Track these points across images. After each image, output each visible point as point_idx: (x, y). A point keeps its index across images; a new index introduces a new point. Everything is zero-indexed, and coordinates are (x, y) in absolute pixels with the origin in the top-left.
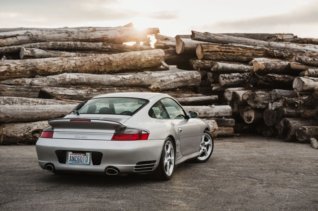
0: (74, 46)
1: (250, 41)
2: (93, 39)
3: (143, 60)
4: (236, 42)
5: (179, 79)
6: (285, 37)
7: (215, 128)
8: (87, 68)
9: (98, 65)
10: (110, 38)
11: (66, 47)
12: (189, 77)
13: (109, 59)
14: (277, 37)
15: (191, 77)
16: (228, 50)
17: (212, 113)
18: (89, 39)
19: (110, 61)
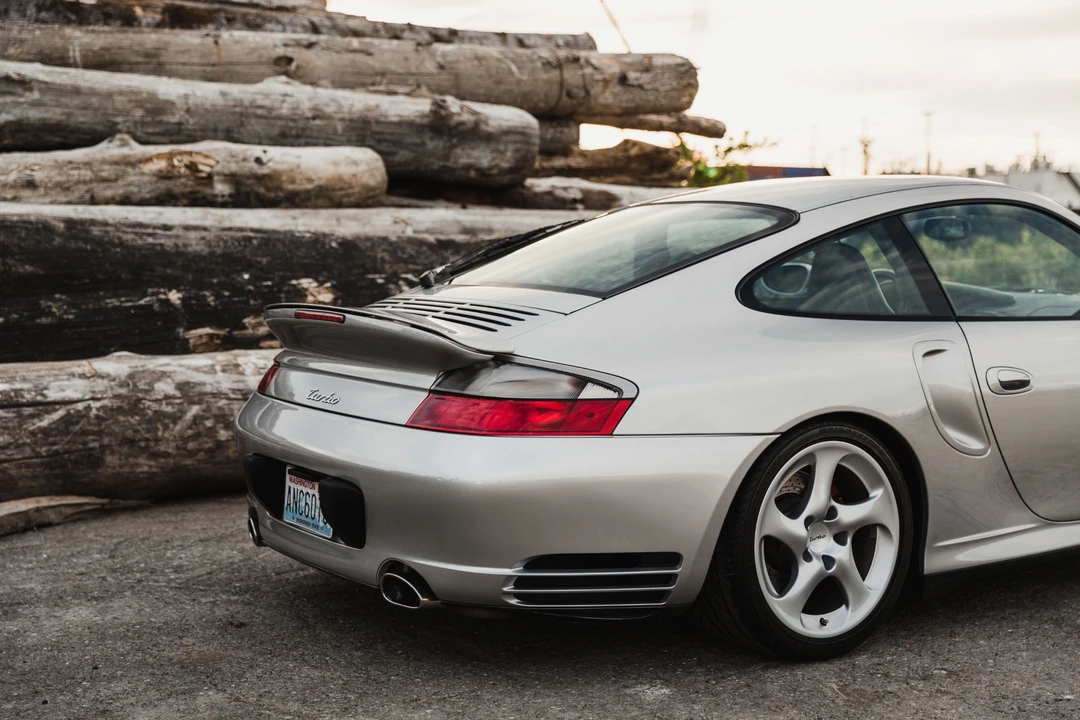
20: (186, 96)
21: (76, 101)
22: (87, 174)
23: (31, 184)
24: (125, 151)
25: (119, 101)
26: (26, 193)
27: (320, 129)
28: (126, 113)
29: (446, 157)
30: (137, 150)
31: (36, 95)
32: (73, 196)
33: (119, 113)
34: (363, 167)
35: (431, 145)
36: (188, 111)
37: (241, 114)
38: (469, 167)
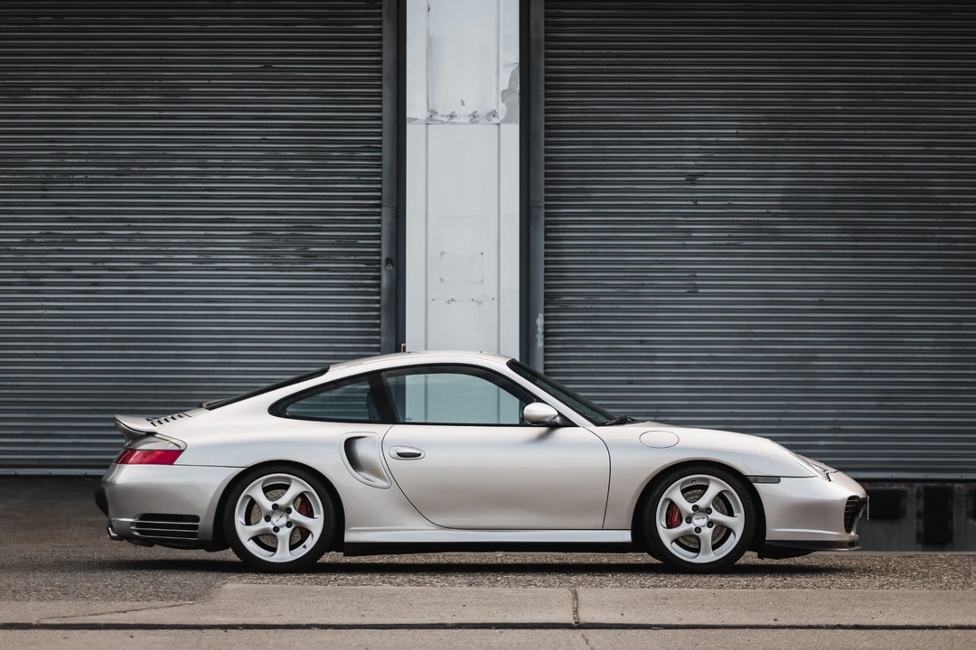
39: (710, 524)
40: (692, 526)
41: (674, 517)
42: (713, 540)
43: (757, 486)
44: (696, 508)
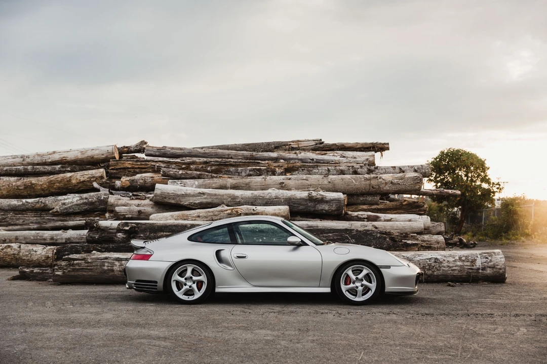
0: (23, 171)
1: (222, 153)
2: (50, 162)
3: (74, 181)
4: (201, 155)
5: (82, 201)
6: (302, 145)
7: (48, 256)
8: (4, 192)
9: (17, 189)
10: (69, 160)
11: (14, 172)
12: (95, 199)
13: (31, 183)
14: (291, 145)
15: (98, 199)
16: (143, 166)
17: (62, 239)
18: (46, 162)
19: (32, 184)
20: (242, 195)
21: (215, 197)
22: (212, 214)
23: (199, 217)
24: (223, 208)
25: (225, 197)
26: (197, 218)
27: (277, 201)
28: (227, 199)
29: (315, 207)
30: (226, 208)
31: (206, 196)
32: (208, 219)
33: (225, 199)
34: (282, 211)
35: (309, 204)
36: (242, 198)
37: (256, 198)
38: (322, 210)
39: (362, 285)
40: (354, 285)
41: (348, 280)
42: (363, 291)
43: (382, 270)
44: (357, 278)
